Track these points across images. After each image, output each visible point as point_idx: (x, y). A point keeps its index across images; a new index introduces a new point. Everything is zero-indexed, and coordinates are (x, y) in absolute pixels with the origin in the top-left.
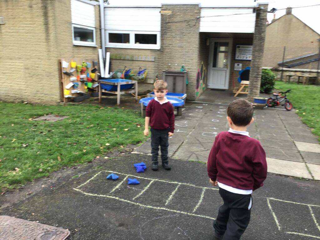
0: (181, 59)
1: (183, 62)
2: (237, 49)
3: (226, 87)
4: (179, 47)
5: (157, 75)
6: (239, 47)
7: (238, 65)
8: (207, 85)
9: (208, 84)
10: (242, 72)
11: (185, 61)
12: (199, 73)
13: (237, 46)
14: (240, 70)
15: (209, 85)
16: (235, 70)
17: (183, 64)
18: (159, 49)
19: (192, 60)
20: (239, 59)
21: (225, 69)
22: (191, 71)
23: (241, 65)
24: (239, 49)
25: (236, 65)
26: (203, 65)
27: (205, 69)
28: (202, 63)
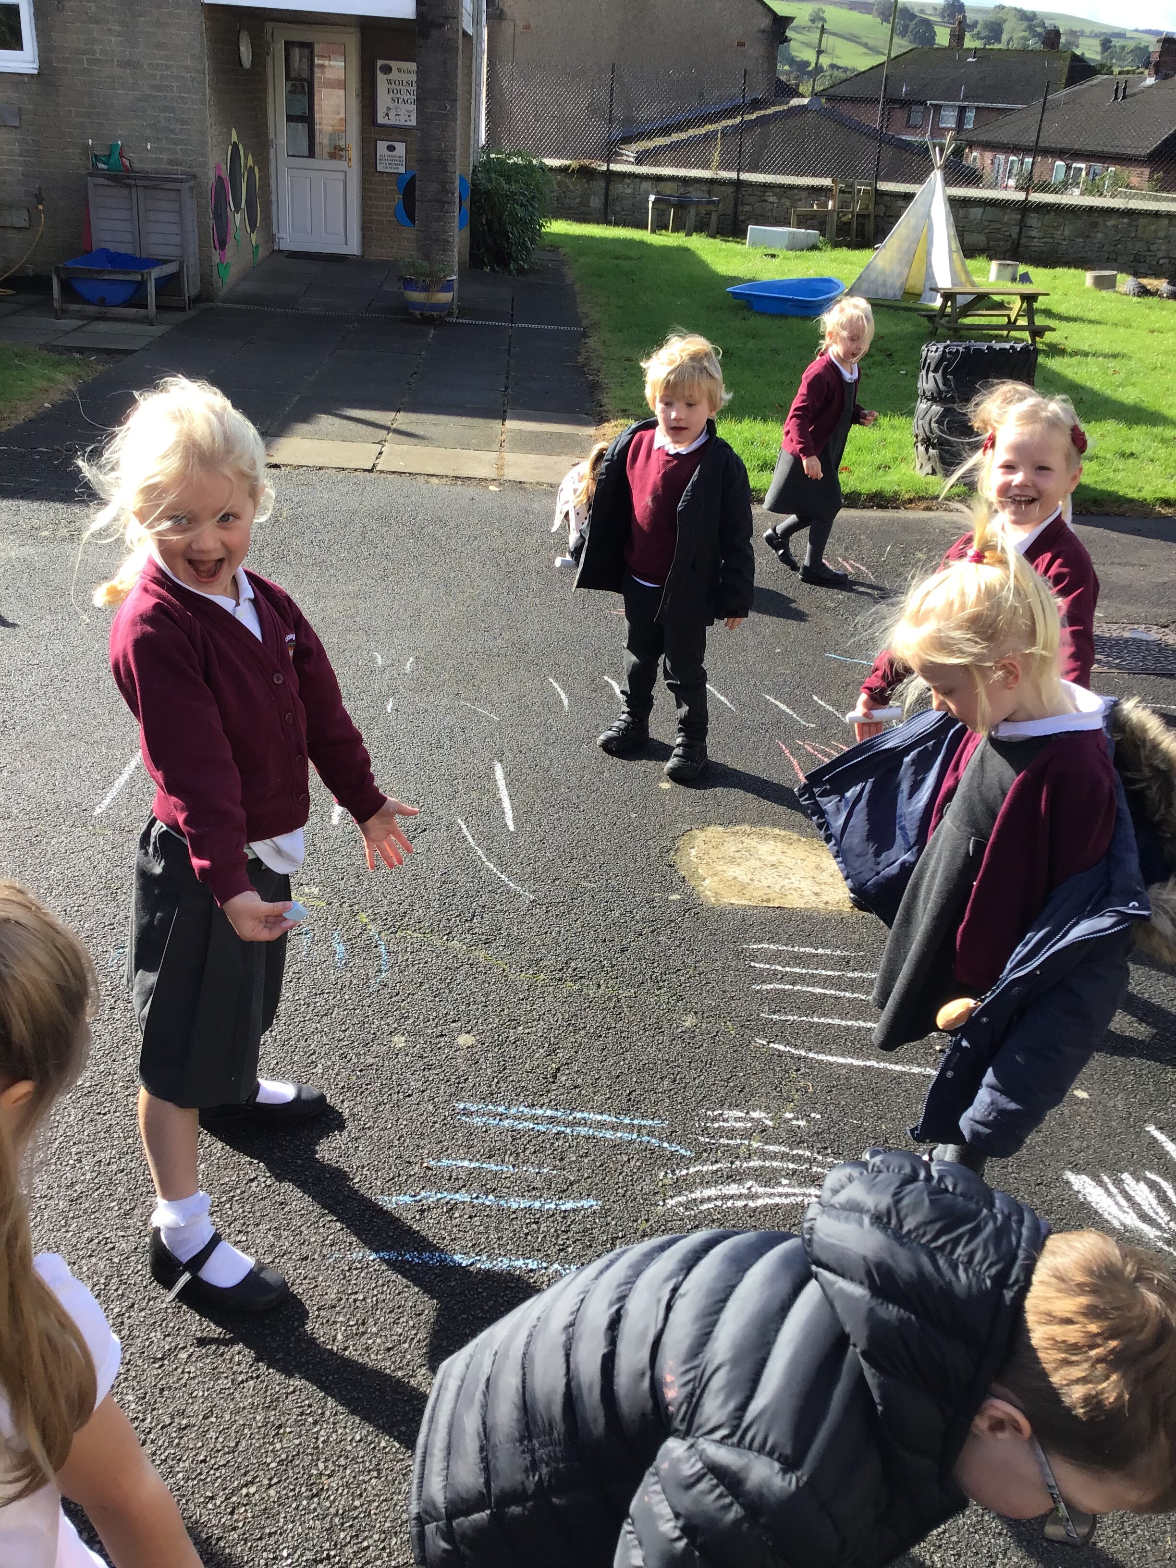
1: (149, 133)
2: (381, 78)
3: (353, 248)
4: (124, 64)
5: (40, 188)
6: (387, 70)
7: (391, 148)
8: (271, 238)
9: (275, 231)
10: (407, 177)
11: (154, 127)
12: (220, 179)
13: (380, 63)
14: (402, 170)
15: (282, 235)
16: (380, 168)
17: (148, 139)
18: (36, 72)
19: (184, 122)
20: (393, 121)
21: (341, 165)
23: (401, 148)
24: (389, 77)
25: (382, 146)
26: (240, 146)
27: (250, 163)
28: (234, 138)
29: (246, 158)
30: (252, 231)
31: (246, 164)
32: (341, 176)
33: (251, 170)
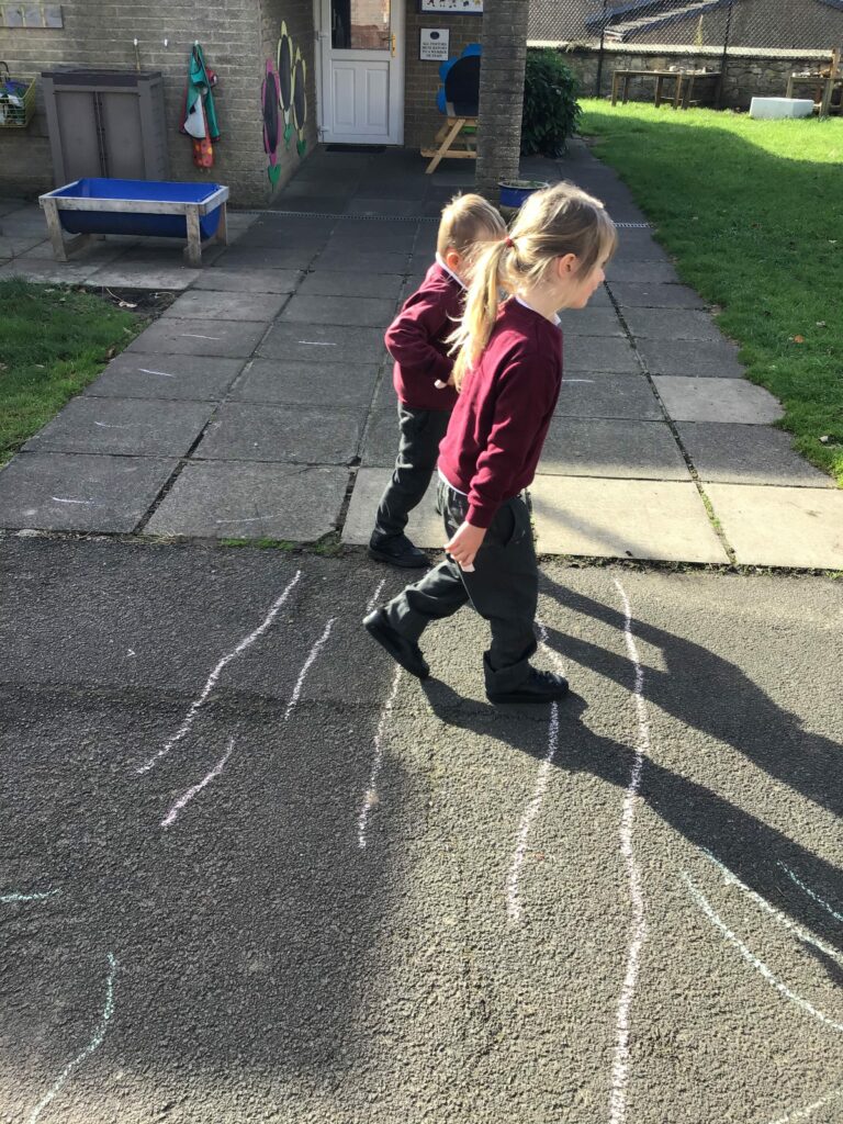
0: (184, 12)
1: (196, 29)
3: (395, 138)
7: (434, 36)
8: (314, 130)
9: (319, 123)
10: (451, 65)
11: (202, 22)
12: (270, 76)
14: (445, 57)
15: (326, 127)
16: (423, 56)
17: (196, 36)
20: (437, 7)
21: (384, 55)
22: (234, 72)
23: (444, 34)
25: (426, 34)
26: (290, 40)
27: (298, 57)
28: (284, 31)
29: (295, 52)
30: (300, 128)
31: (294, 58)
32: (385, 65)
33: (299, 65)
